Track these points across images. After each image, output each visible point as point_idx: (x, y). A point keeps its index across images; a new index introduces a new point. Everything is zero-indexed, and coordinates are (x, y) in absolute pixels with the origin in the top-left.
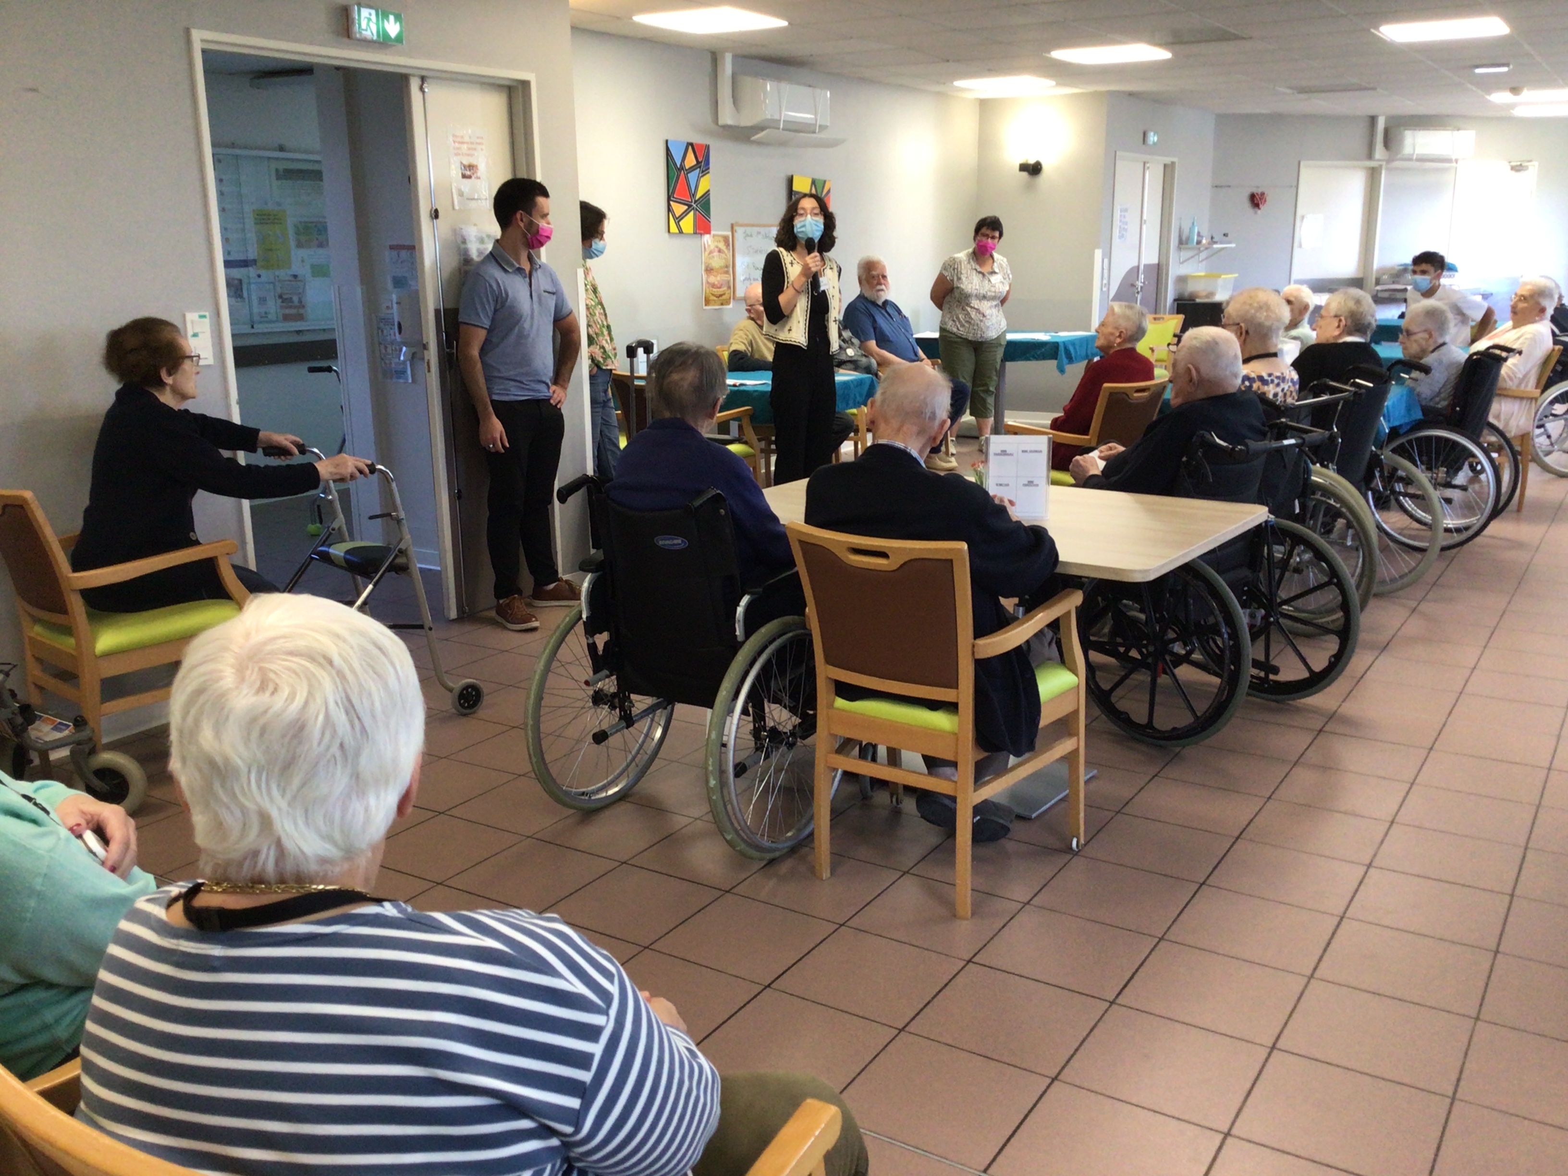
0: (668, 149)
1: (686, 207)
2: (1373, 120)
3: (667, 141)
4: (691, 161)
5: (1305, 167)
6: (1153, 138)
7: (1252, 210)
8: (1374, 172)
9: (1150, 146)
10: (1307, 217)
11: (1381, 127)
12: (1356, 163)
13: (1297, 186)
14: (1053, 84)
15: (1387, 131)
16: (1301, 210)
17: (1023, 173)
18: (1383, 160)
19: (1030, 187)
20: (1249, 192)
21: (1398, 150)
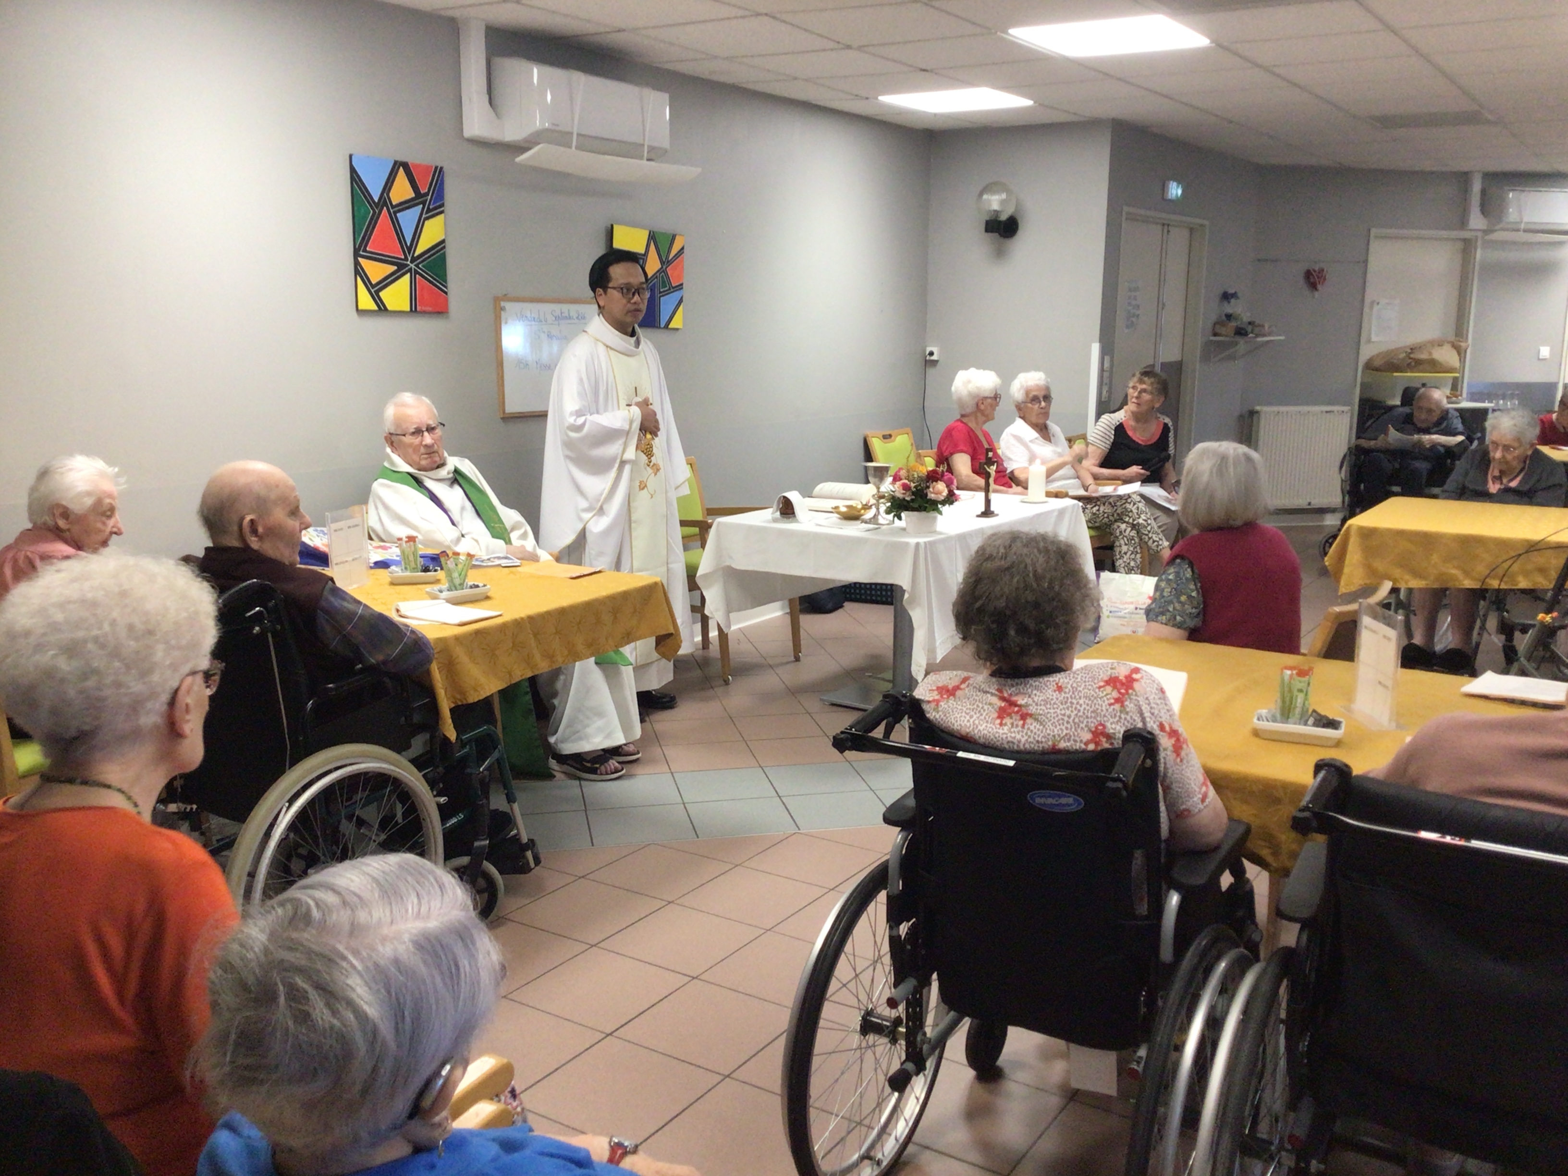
0: (353, 170)
1: (396, 268)
2: (1464, 178)
3: (351, 156)
4: (402, 191)
5: (1376, 237)
6: (1175, 191)
7: (1306, 292)
8: (1467, 247)
9: (1171, 201)
10: (1378, 303)
11: (1477, 187)
12: (1444, 234)
13: (1366, 262)
14: (1027, 103)
15: (1483, 192)
16: (1371, 294)
17: (990, 234)
18: (1479, 230)
19: (1000, 254)
20: (1303, 268)
21: (1500, 218)
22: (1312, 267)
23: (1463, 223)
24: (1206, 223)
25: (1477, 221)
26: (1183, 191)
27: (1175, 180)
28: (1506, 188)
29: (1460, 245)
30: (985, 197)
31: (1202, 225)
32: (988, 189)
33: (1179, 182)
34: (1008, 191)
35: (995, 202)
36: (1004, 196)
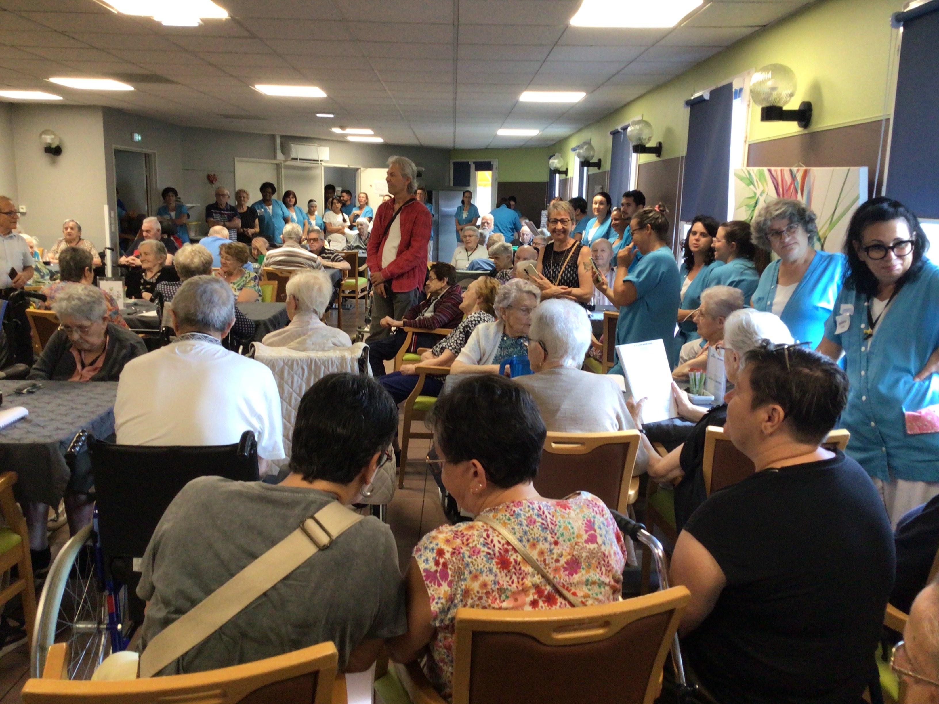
2: (273, 137)
5: (238, 161)
6: (138, 137)
7: (209, 185)
8: (278, 167)
9: (137, 142)
11: (278, 141)
12: (268, 161)
13: (234, 172)
14: (61, 98)
15: (282, 144)
17: (47, 154)
18: (282, 160)
19: (54, 163)
20: (206, 174)
21: (289, 156)
22: (210, 173)
23: (275, 157)
24: (156, 151)
25: (280, 156)
26: (142, 139)
28: (290, 143)
29: (275, 166)
30: (43, 136)
31: (155, 153)
32: (45, 132)
33: (139, 133)
34: (54, 135)
35: (48, 139)
36: (53, 137)
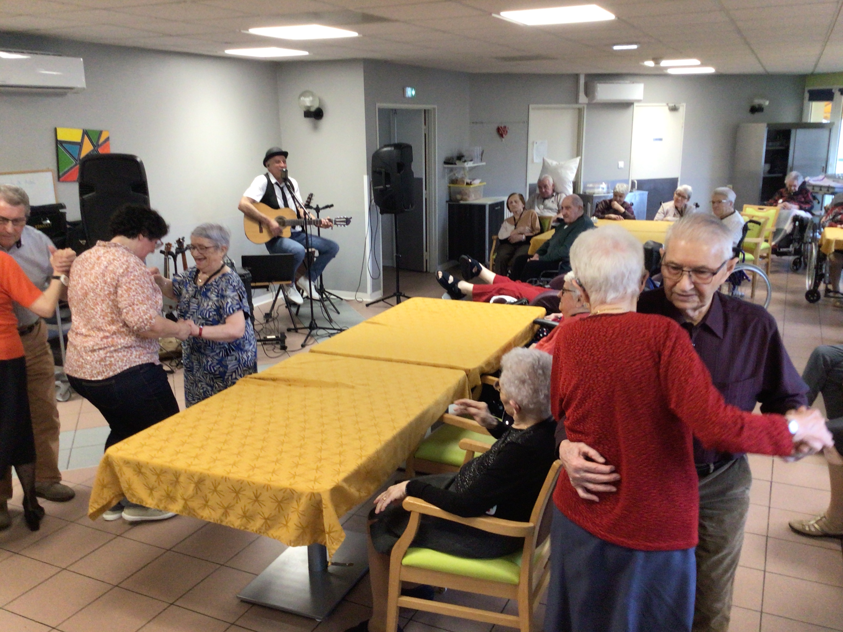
2: (577, 76)
5: (533, 109)
6: (410, 92)
7: (498, 138)
8: (580, 111)
9: (409, 98)
10: (536, 143)
11: (582, 81)
12: (567, 106)
13: (528, 121)
14: (307, 53)
15: (586, 84)
16: (531, 138)
17: (308, 120)
18: (585, 104)
19: (316, 128)
20: (496, 126)
21: (594, 97)
22: (500, 125)
23: (576, 100)
24: (436, 106)
25: (583, 99)
26: (416, 93)
27: (408, 87)
28: (596, 82)
29: (576, 112)
30: (301, 99)
31: (434, 109)
32: (304, 94)
33: (412, 87)
34: (314, 96)
35: (308, 101)
36: (311, 98)
